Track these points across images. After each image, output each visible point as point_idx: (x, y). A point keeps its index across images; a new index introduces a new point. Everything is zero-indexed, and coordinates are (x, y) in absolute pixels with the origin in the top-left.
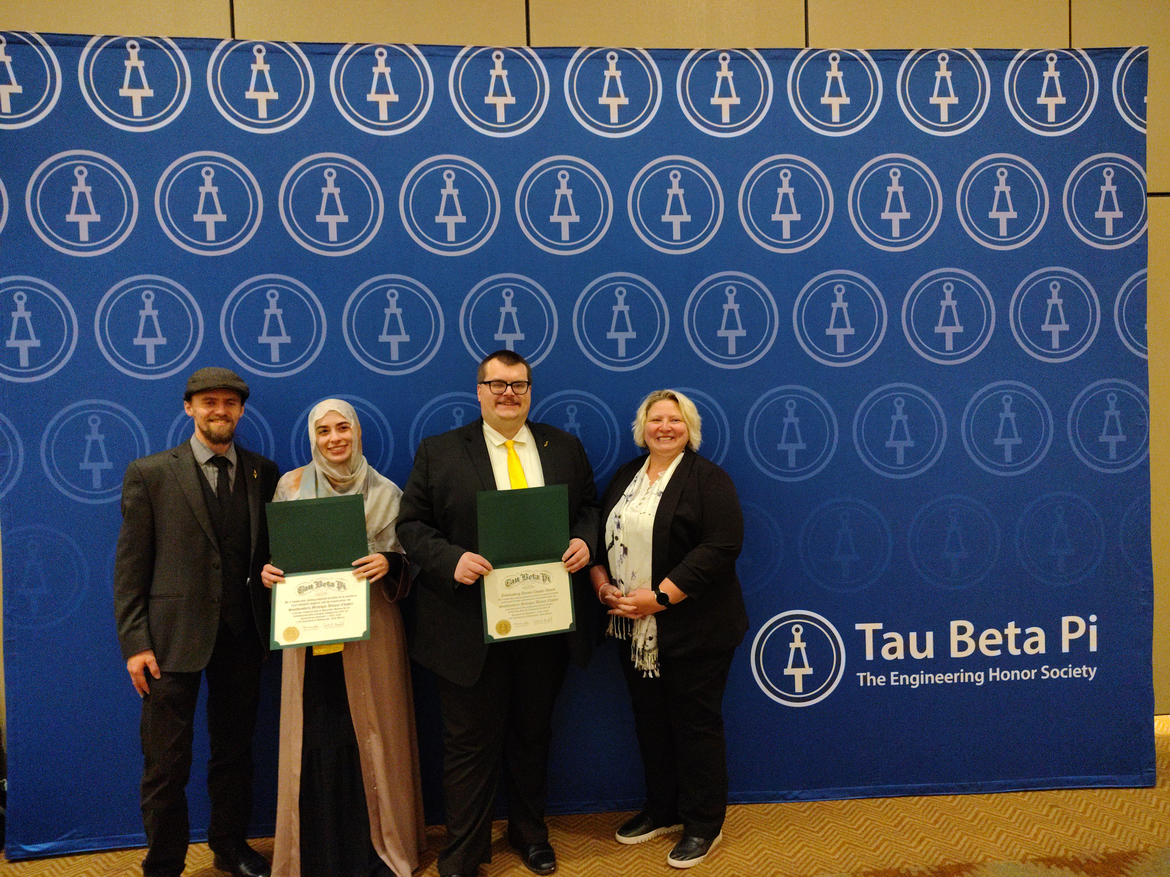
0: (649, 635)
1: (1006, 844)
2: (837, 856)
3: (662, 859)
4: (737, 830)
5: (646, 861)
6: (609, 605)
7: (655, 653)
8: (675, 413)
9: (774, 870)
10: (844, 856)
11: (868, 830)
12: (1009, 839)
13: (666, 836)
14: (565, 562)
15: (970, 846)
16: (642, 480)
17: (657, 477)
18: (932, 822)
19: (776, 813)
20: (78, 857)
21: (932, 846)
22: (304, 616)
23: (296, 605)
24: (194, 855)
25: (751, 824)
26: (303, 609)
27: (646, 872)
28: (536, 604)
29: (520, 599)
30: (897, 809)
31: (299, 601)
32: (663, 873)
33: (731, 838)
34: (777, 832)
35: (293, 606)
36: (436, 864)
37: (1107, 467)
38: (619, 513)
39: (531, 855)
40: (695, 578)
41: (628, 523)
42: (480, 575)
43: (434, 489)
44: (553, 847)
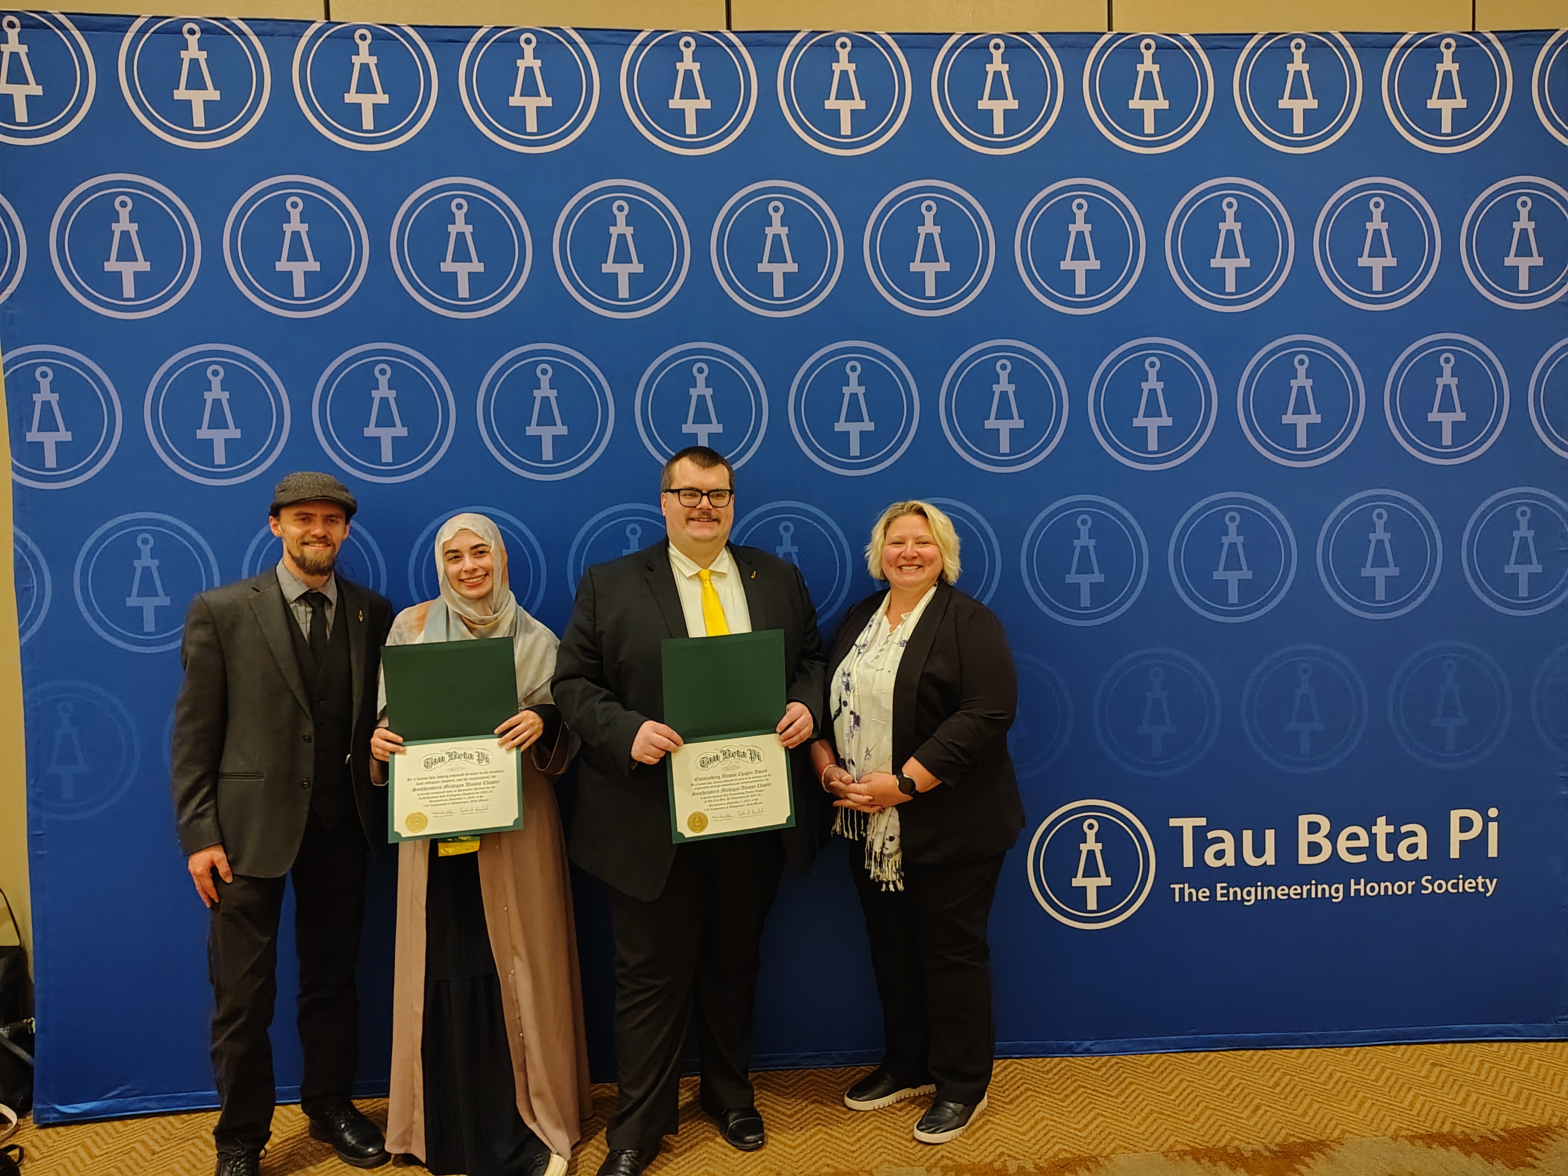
0: (890, 833)
1: (1371, 1115)
2: (1142, 1129)
3: (907, 1131)
4: (1007, 1093)
5: (884, 1134)
6: (835, 795)
7: (898, 857)
8: (923, 532)
9: (1058, 1146)
10: (1151, 1130)
11: (1185, 1094)
12: (1376, 1108)
13: (913, 1100)
14: (780, 734)
15: (1323, 1117)
16: (880, 624)
17: (901, 621)
18: (1271, 1085)
19: (1060, 1071)
20: (129, 1122)
21: (1271, 1117)
22: (433, 797)
23: (422, 784)
24: (283, 1119)
25: (1027, 1085)
26: (432, 788)
27: (885, 1148)
28: (740, 791)
29: (720, 784)
30: (1224, 1067)
31: (427, 778)
32: (907, 1149)
33: (999, 1103)
34: (1061, 1096)
35: (418, 784)
36: (604, 1135)
37: (1514, 607)
38: (848, 669)
39: (731, 1124)
40: (952, 759)
41: (861, 682)
42: (667, 751)
43: (604, 636)
44: (761, 1113)
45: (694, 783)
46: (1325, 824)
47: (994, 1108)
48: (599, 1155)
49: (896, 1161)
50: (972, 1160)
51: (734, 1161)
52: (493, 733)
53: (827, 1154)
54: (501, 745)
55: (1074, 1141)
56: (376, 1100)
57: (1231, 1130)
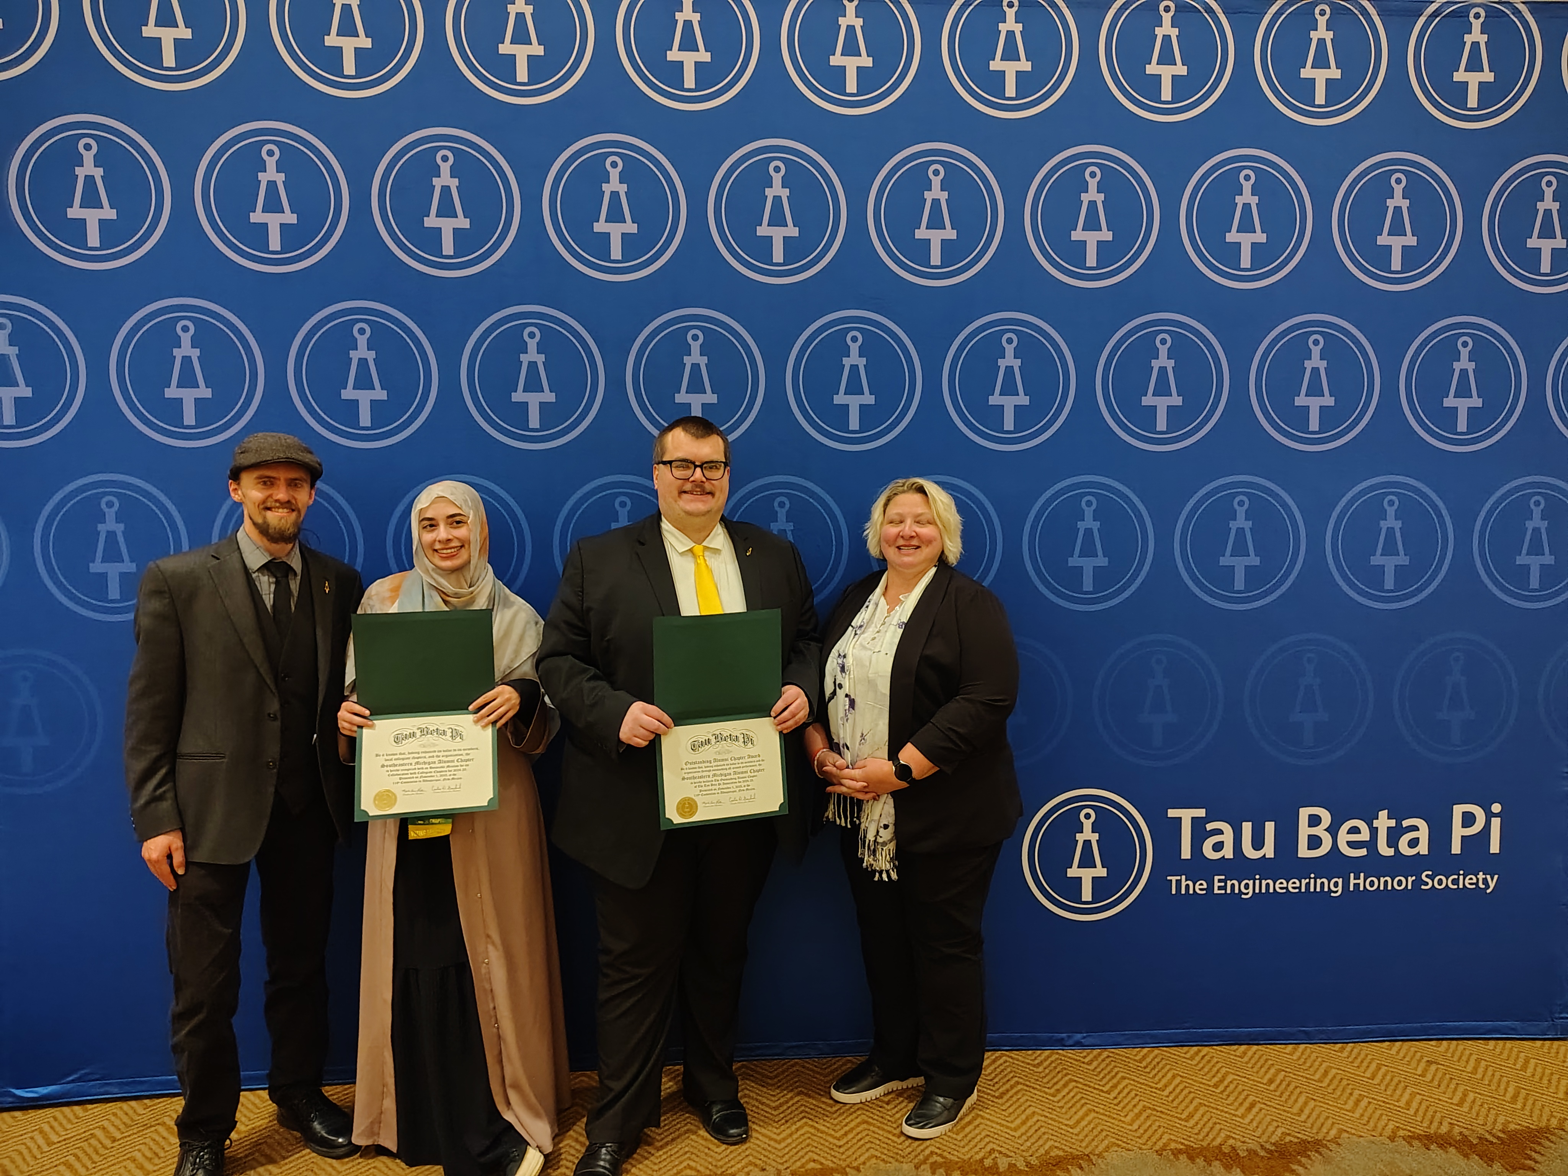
0: (884, 822)
1: (1367, 1115)
2: (1135, 1126)
3: (895, 1126)
4: (997, 1086)
5: (872, 1128)
6: (828, 780)
7: (892, 846)
8: (922, 512)
9: (1050, 1143)
10: (1145, 1126)
11: (1178, 1090)
12: (1372, 1106)
13: (900, 1093)
14: (775, 718)
15: (1319, 1116)
16: (877, 605)
17: (899, 602)
18: (1265, 1081)
19: (1050, 1064)
20: (89, 1106)
21: (1266, 1115)
22: (403, 774)
23: (391, 760)
24: (250, 1106)
25: (1016, 1079)
26: (402, 765)
27: (872, 1142)
28: (732, 777)
29: (711, 769)
30: (1217, 1062)
31: (396, 754)
32: (896, 1144)
33: (989, 1097)
34: (1052, 1091)
35: (386, 760)
36: (583, 1126)
37: (1526, 599)
38: (844, 651)
39: (715, 1117)
40: (950, 745)
41: (857, 665)
42: (656, 734)
43: (591, 614)
44: (744, 1106)
45: (685, 767)
46: (1326, 818)
47: (983, 1102)
48: (578, 1147)
49: (884, 1157)
50: (962, 1157)
51: (717, 1155)
52: (467, 709)
53: (814, 1149)
54: (476, 722)
55: (1066, 1138)
56: (346, 1086)
57: (1226, 1128)
